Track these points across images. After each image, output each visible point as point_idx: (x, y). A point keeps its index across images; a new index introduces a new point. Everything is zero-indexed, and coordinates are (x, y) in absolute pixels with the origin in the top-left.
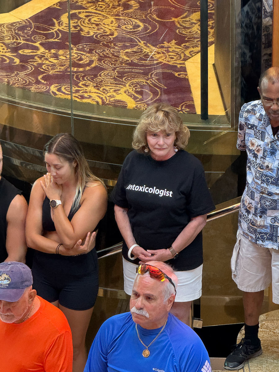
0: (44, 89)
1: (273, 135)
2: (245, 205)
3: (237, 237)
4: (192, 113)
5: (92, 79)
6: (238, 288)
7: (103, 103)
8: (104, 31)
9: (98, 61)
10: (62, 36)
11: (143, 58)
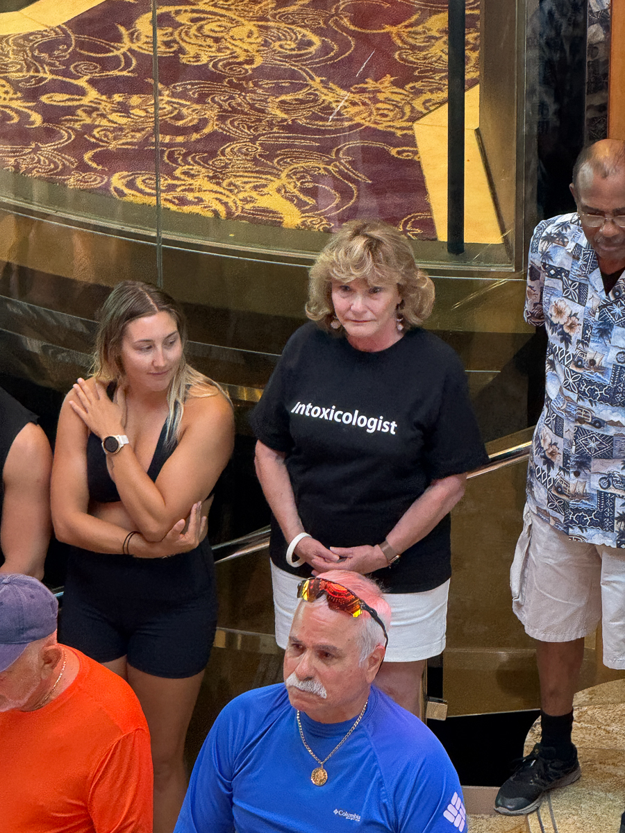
0: (97, 182)
1: (604, 292)
2: (543, 448)
3: (524, 519)
4: (428, 239)
5: (205, 161)
6: (526, 632)
7: (229, 214)
8: (231, 54)
9: (217, 120)
10: (138, 65)
11: (320, 114)
